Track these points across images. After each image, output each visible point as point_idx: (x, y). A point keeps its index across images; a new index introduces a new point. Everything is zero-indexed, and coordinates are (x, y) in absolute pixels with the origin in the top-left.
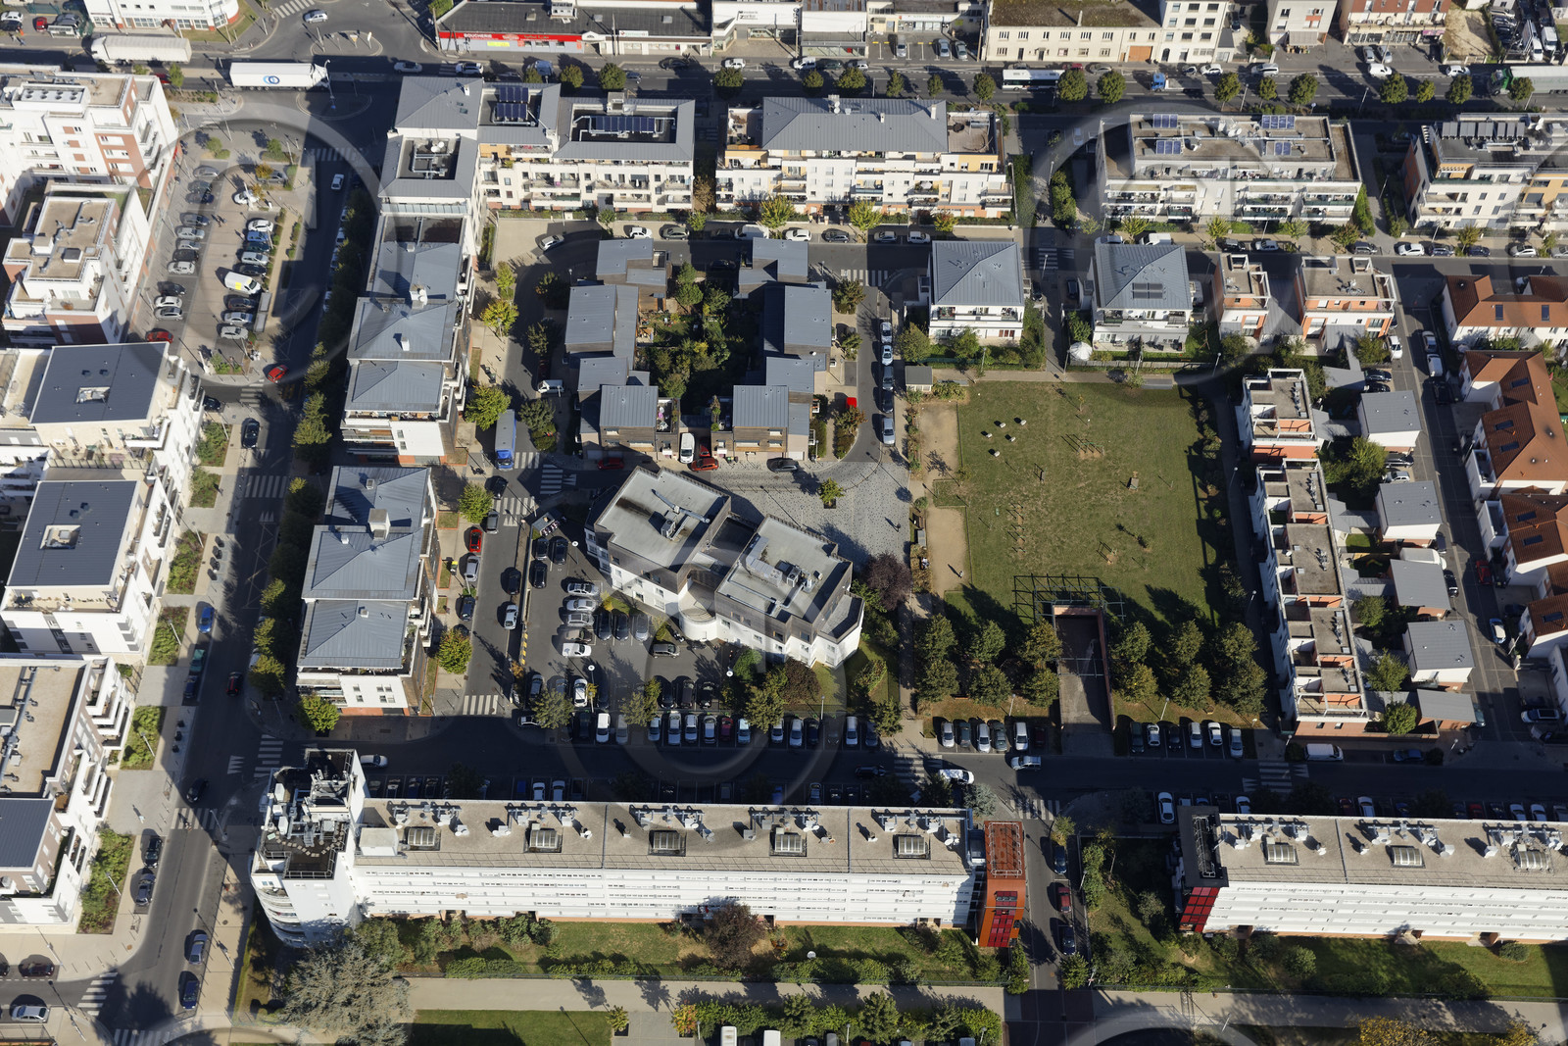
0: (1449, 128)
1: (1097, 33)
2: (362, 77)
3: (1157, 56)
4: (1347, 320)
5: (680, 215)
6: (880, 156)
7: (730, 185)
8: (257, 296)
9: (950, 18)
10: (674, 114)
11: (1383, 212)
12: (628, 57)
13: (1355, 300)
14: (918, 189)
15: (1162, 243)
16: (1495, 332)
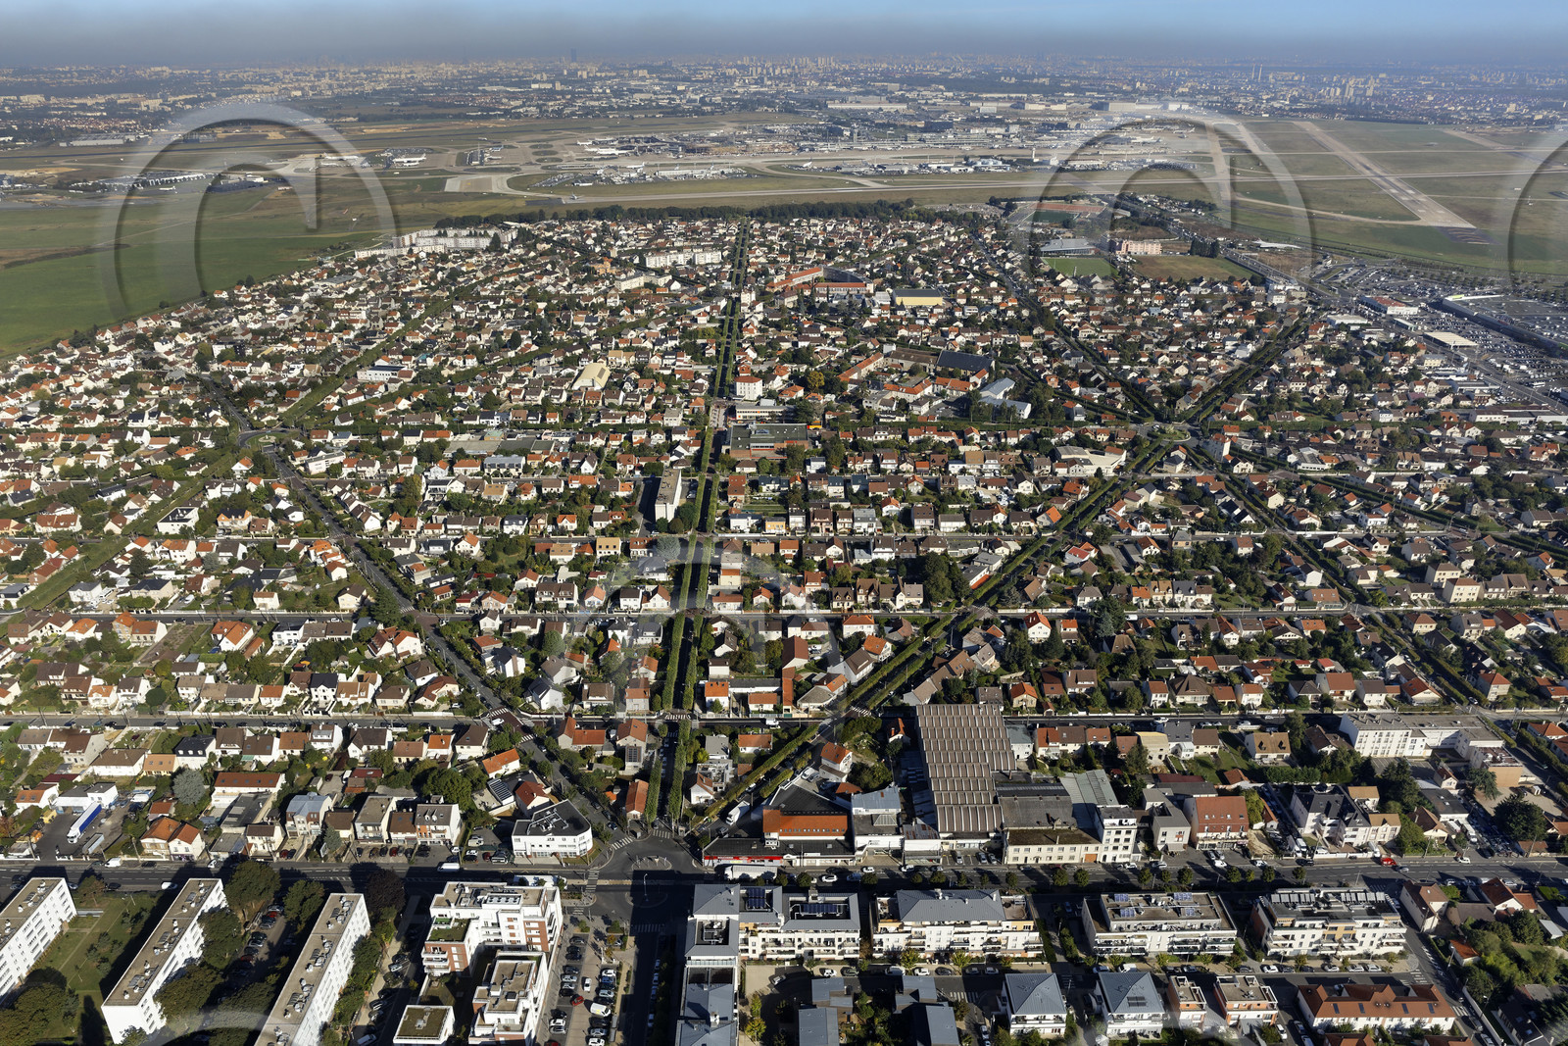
0: (1275, 898)
1: (1067, 847)
2: (661, 882)
3: (1100, 859)
4: (1252, 1015)
5: (852, 962)
6: (967, 924)
7: (881, 943)
8: (611, 1016)
9: (984, 841)
10: (847, 901)
11: (1248, 946)
12: (808, 867)
13: (1254, 1003)
14: (989, 941)
15: (1132, 970)
16: (1337, 1021)
